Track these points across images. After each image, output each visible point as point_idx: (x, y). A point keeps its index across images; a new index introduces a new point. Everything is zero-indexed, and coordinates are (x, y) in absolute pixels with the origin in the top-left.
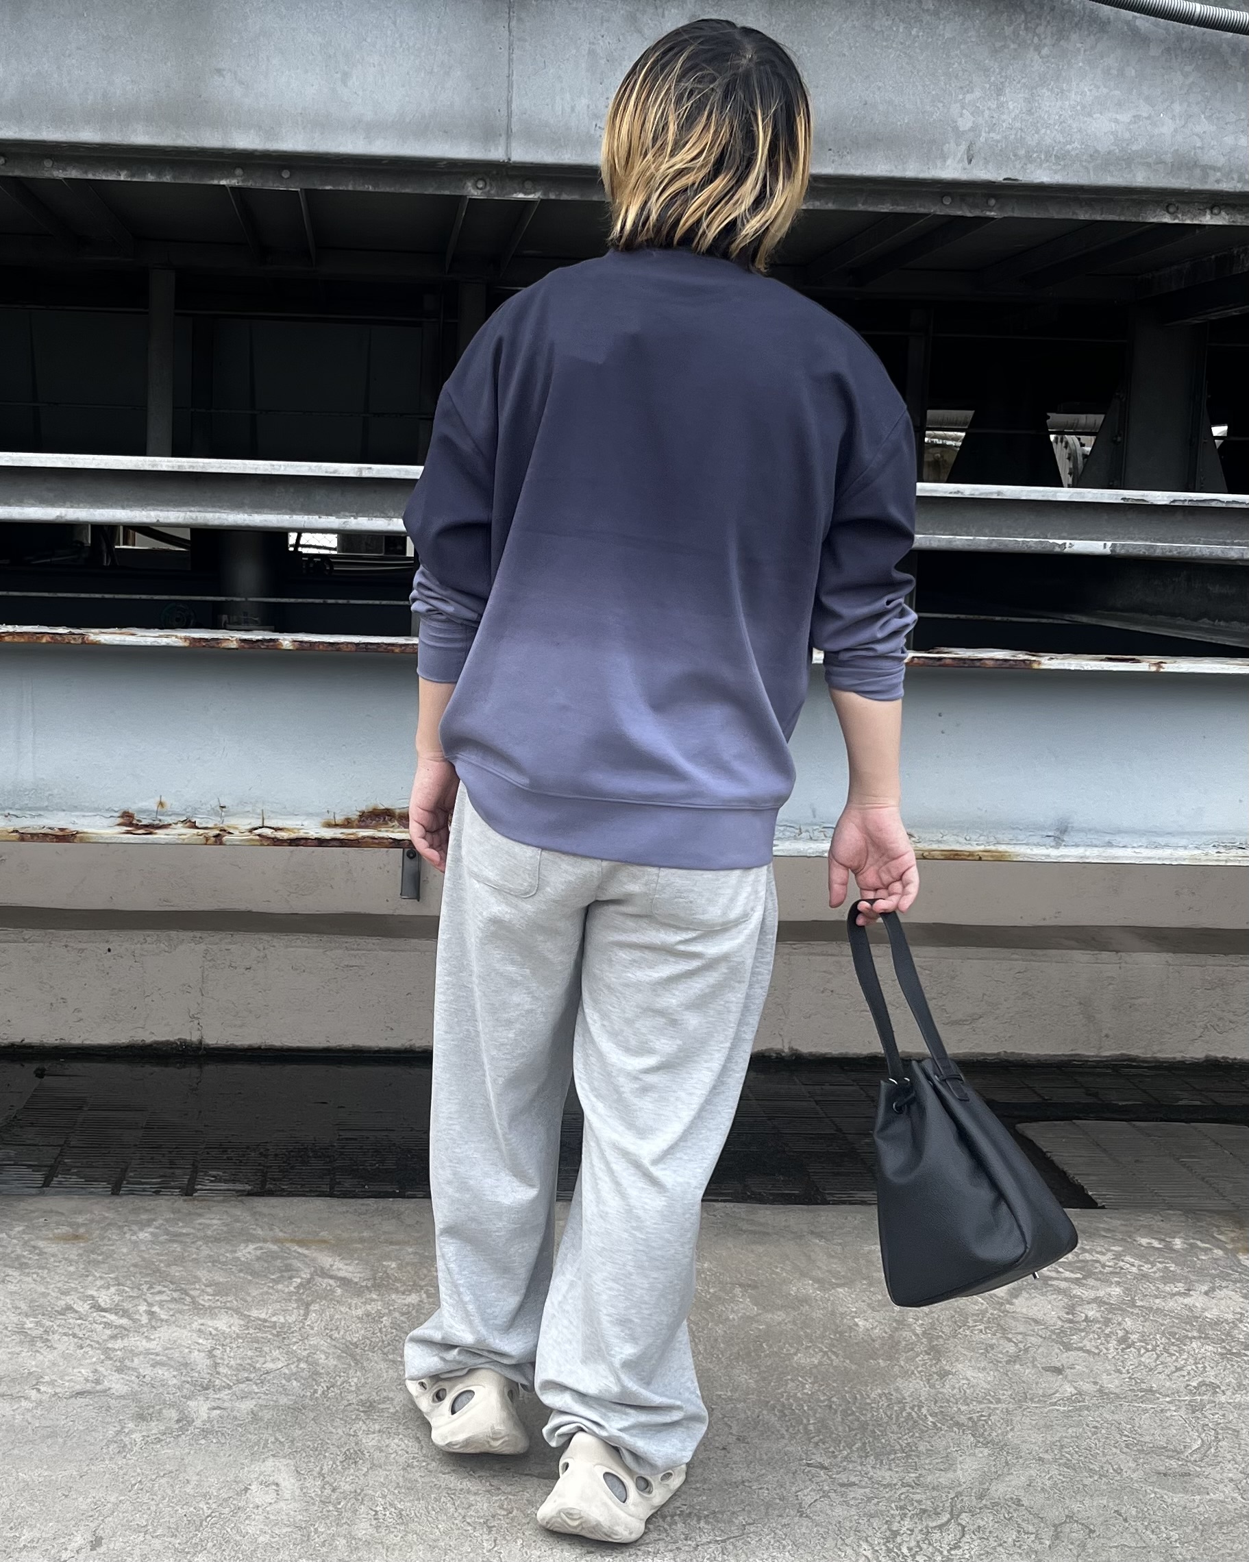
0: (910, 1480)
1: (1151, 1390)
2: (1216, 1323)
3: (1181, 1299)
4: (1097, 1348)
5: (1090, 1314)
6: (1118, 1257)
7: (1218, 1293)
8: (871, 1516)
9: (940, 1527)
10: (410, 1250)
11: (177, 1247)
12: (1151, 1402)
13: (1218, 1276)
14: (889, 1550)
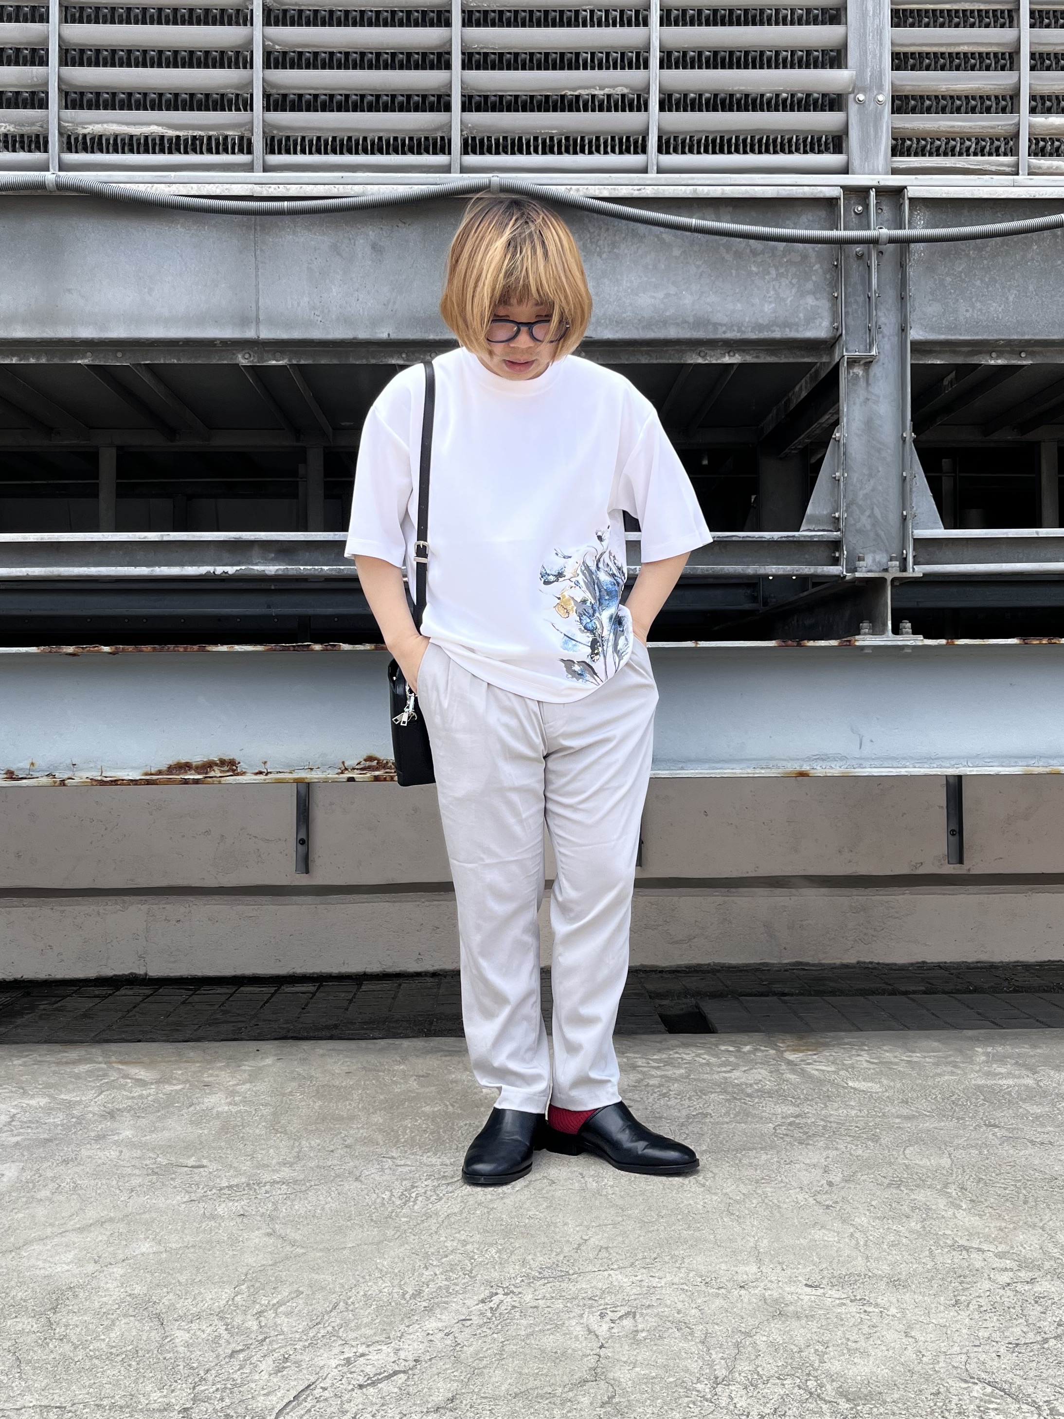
0: (448, 1162)
1: (661, 1118)
2: (738, 1085)
3: (724, 1075)
4: (642, 1098)
5: (652, 1082)
6: (698, 1055)
7: (751, 1072)
8: (406, 1180)
9: (448, 1184)
10: (198, 1065)
11: (36, 1067)
12: (655, 1122)
13: (761, 1063)
14: (403, 1194)
